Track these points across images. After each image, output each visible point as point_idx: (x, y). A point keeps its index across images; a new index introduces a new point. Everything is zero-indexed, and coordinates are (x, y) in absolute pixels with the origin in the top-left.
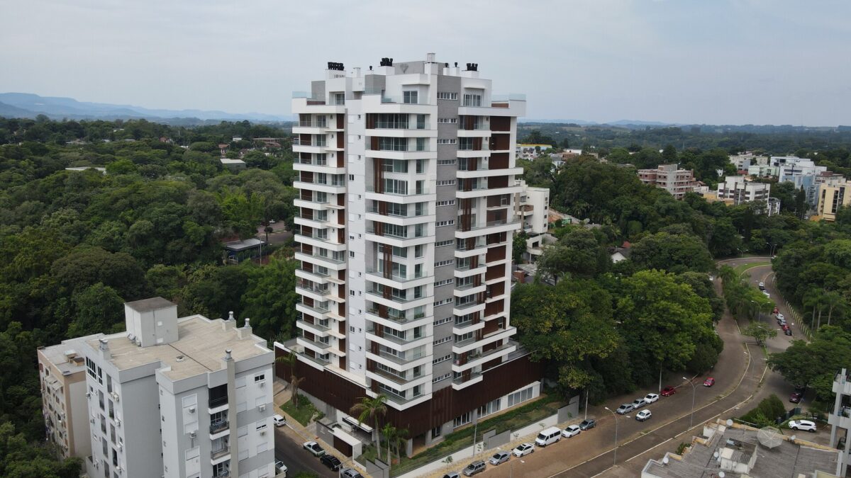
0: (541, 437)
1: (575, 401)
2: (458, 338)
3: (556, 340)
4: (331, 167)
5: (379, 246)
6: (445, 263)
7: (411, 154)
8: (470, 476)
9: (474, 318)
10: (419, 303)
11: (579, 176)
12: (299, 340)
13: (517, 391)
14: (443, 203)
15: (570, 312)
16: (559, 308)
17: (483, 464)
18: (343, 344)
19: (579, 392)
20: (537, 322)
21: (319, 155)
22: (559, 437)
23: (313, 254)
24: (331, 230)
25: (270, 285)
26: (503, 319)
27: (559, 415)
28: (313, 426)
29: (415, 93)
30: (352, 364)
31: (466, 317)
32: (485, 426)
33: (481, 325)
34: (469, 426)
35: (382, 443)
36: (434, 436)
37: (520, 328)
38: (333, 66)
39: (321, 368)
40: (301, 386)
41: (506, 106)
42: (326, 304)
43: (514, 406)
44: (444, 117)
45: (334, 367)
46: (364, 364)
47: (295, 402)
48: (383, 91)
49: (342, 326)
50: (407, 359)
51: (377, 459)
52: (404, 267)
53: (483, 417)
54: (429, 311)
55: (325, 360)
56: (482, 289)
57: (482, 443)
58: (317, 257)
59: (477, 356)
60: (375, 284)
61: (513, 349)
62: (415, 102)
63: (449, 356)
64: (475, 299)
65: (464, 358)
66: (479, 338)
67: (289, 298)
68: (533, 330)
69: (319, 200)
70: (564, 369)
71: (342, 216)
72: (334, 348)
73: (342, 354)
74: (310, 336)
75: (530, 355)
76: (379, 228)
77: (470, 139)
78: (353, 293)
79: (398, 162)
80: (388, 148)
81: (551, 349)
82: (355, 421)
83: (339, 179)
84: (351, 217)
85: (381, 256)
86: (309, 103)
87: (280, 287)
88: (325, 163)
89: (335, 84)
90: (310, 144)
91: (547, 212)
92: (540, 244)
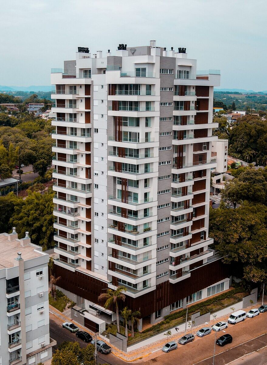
0: (232, 317)
1: (255, 291)
2: (173, 246)
3: (241, 247)
4: (81, 123)
5: (117, 180)
6: (164, 192)
7: (142, 113)
8: (184, 344)
9: (185, 232)
10: (147, 220)
11: (247, 131)
12: (56, 250)
13: (213, 285)
14: (163, 148)
15: (251, 227)
16: (243, 225)
17: (193, 336)
18: (89, 252)
19: (258, 285)
20: (228, 235)
21: (71, 115)
22: (244, 317)
23: (67, 187)
24: (80, 169)
25: (31, 210)
26: (204, 232)
27: (244, 303)
28: (68, 312)
29: (144, 70)
30: (96, 266)
31: (178, 231)
32: (193, 310)
33: (189, 237)
34: (181, 310)
35: (122, 323)
36: (156, 318)
37: (217, 239)
38: (81, 50)
39: (73, 270)
40: (58, 284)
41: (207, 78)
42: (76, 223)
43: (212, 296)
44: (164, 86)
45: (82, 268)
46: (106, 265)
47: (53, 295)
48: (120, 68)
49: (89, 239)
50: (138, 261)
51: (118, 332)
52: (136, 195)
53: (190, 304)
54: (154, 226)
55: (75, 264)
56: (190, 210)
57: (191, 322)
58: (69, 188)
59: (186, 259)
60: (114, 207)
61: (211, 254)
62: (144, 76)
63: (167, 259)
64: (185, 218)
65: (178, 260)
66: (188, 246)
67: (45, 220)
68: (225, 240)
69: (71, 147)
70: (247, 269)
71: (88, 158)
72: (82, 254)
73: (89, 259)
74: (64, 247)
75: (223, 259)
76: (118, 167)
77: (182, 102)
78: (97, 214)
79: (132, 119)
80: (125, 109)
81: (239, 254)
82: (102, 309)
83: (86, 132)
84: (96, 159)
85: (119, 187)
86: (64, 77)
87: (38, 212)
88: (75, 121)
89: (83, 63)
90: (64, 106)
91: (227, 157)
92: (222, 181)
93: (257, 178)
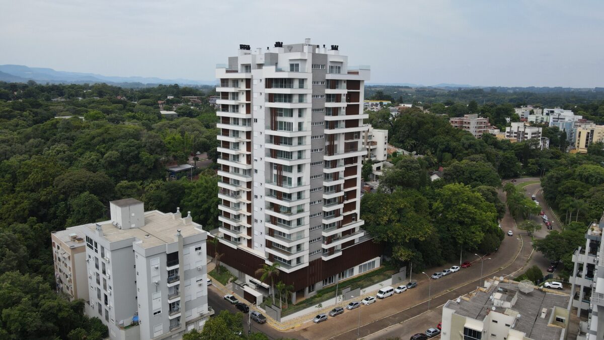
0: (381, 292)
1: (403, 270)
2: (325, 226)
3: (390, 229)
4: (242, 114)
5: (273, 165)
6: (317, 177)
7: (295, 105)
8: (334, 316)
9: (336, 213)
10: (300, 202)
11: (409, 122)
12: (220, 229)
13: (364, 263)
14: (315, 137)
15: (400, 211)
16: (393, 208)
17: (342, 309)
18: (250, 231)
19: (406, 264)
20: (379, 217)
21: (234, 106)
22: (392, 292)
23: (230, 172)
24: (242, 156)
25: (200, 193)
26: (356, 214)
27: (393, 279)
28: (230, 285)
29: (297, 65)
30: (256, 244)
31: (331, 213)
32: (343, 285)
33: (341, 218)
34: (333, 285)
35: (276, 296)
36: (310, 291)
37: (368, 221)
38: (243, 47)
39: (235, 247)
40: (221, 260)
41: (357, 73)
42: (238, 205)
43: (363, 273)
44: (316, 80)
45: (244, 246)
46: (264, 243)
47: (218, 270)
48: (276, 64)
49: (249, 219)
50: (292, 240)
51: (273, 304)
52: (290, 179)
53: (342, 280)
54: (307, 208)
55: (238, 242)
56: (341, 194)
57: (341, 296)
58: (232, 173)
59: (338, 239)
60: (271, 190)
61: (362, 234)
62: (297, 70)
63: (320, 238)
64: (337, 201)
65: (330, 240)
66: (339, 227)
67: (213, 202)
68: (375, 222)
69: (234, 136)
70: (396, 248)
71: (249, 146)
72: (244, 233)
73: (249, 238)
74: (227, 226)
75: (373, 239)
76: (274, 153)
77: (334, 95)
78: (256, 197)
79: (286, 110)
80: (280, 101)
81: (388, 235)
82: (258, 282)
83: (247, 122)
84: (255, 147)
85: (275, 172)
86: (227, 71)
87: (207, 194)
88: (238, 111)
89: (244, 59)
90: (227, 99)
91: (387, 146)
92: (381, 168)
93: (414, 165)
